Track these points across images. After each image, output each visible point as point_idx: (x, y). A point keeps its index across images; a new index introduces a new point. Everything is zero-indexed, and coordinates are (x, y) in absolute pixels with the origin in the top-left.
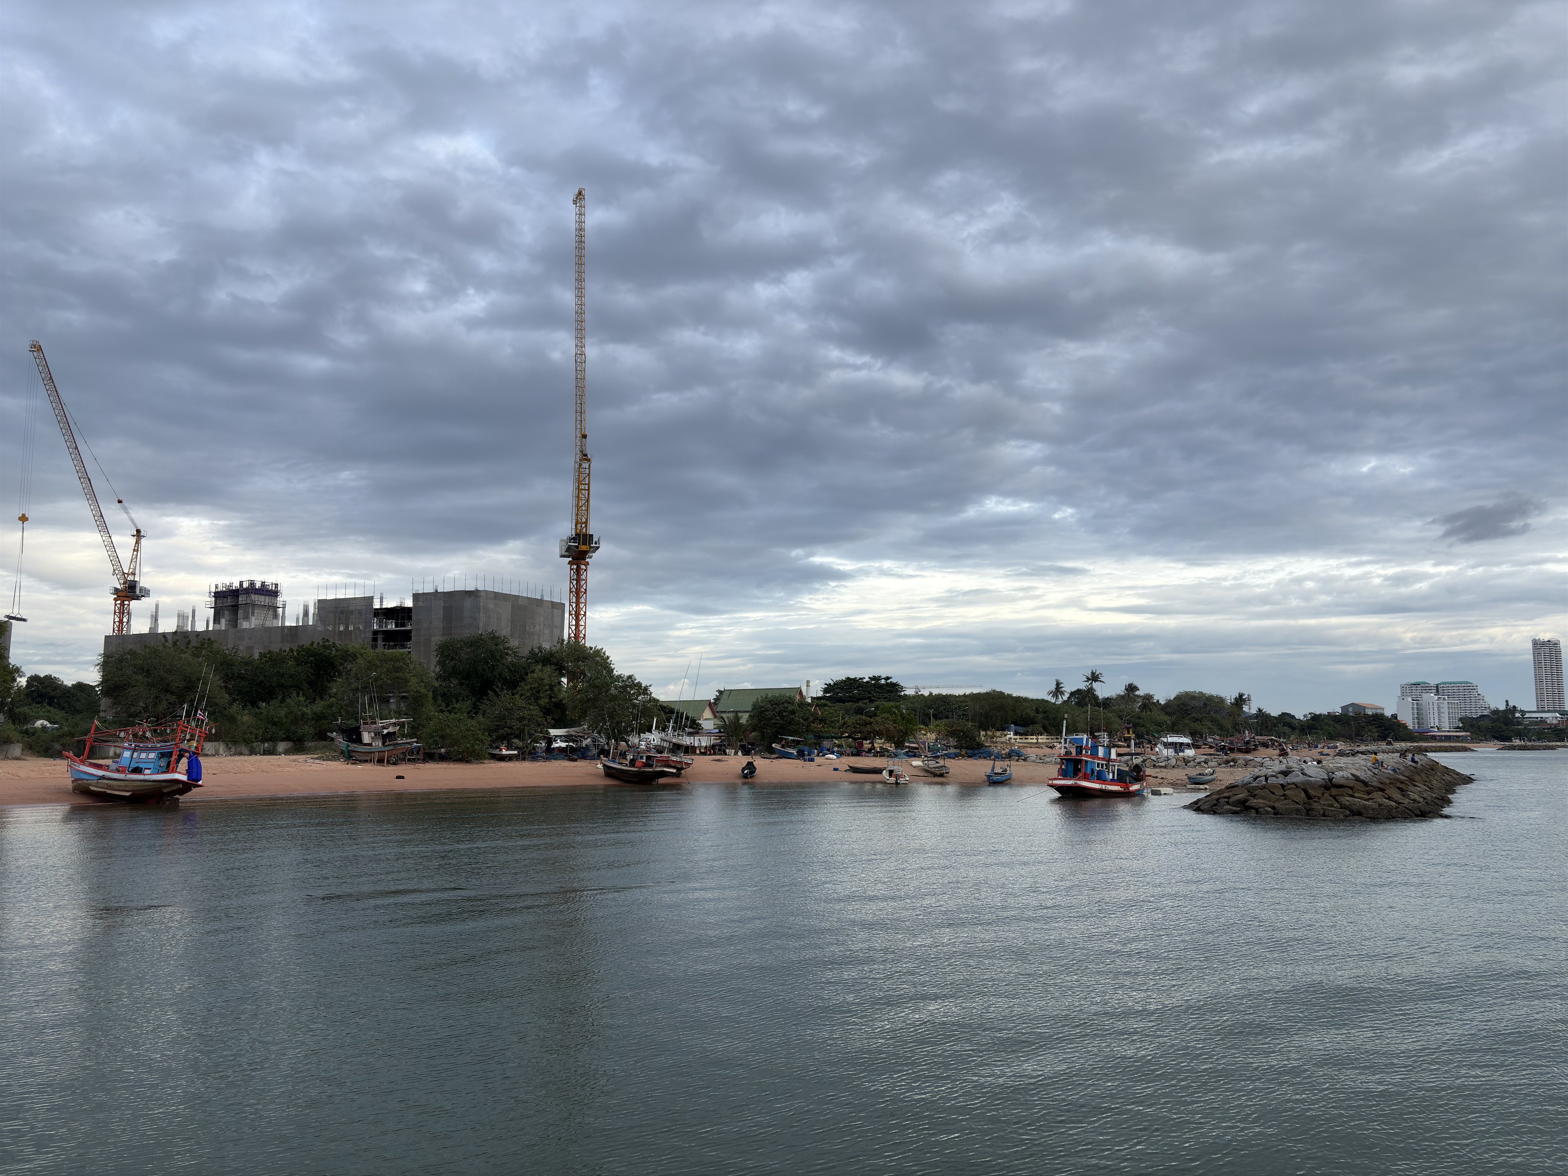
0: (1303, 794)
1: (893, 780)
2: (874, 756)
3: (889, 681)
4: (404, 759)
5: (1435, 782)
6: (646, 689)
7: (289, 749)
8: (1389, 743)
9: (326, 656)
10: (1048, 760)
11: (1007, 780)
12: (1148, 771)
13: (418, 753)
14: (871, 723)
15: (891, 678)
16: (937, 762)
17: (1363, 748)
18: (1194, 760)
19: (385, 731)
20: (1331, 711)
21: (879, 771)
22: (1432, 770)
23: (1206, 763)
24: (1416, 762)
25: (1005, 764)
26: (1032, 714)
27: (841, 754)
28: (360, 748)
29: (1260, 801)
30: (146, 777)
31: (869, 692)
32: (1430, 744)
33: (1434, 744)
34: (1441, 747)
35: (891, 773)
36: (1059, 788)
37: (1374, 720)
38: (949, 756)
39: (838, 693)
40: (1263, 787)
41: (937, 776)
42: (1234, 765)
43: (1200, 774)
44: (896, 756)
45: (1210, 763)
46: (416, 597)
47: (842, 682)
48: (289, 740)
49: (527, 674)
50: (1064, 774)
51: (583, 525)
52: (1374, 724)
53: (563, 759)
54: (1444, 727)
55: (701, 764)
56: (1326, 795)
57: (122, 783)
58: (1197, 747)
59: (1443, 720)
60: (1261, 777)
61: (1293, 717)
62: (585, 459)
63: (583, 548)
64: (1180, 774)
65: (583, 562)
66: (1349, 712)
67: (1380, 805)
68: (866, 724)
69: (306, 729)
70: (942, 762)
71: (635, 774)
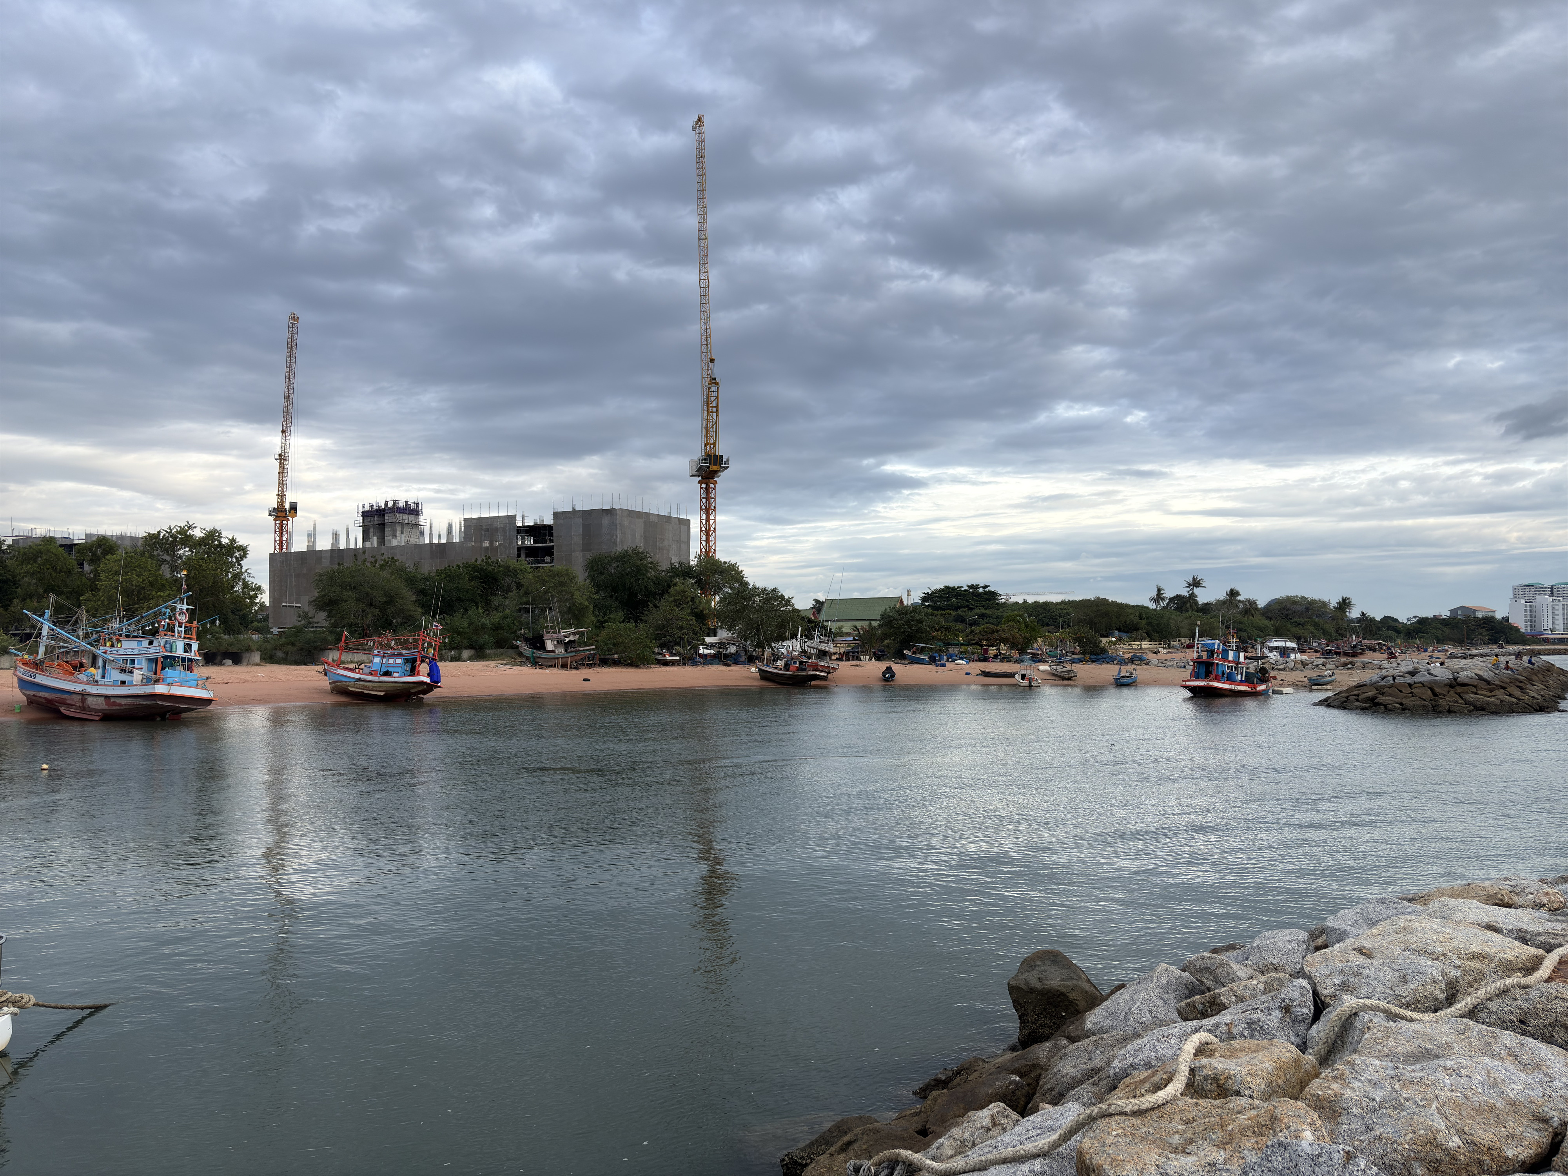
0: (1429, 692)
1: (1026, 683)
2: (1001, 661)
3: (987, 589)
4: (584, 665)
5: (1551, 682)
6: (789, 601)
7: (472, 656)
8: (1501, 647)
9: (490, 572)
10: (1170, 664)
11: (1133, 682)
12: (1273, 674)
13: (593, 658)
14: (998, 631)
15: (989, 586)
16: (1064, 667)
17: (1473, 651)
18: (1312, 663)
19: (567, 640)
20: (1437, 614)
21: (1011, 675)
22: (1548, 671)
23: (1323, 665)
24: (1533, 664)
25: (1130, 667)
26: (1136, 620)
27: (969, 660)
28: (544, 655)
29: (1387, 698)
30: (397, 680)
31: (967, 601)
32: (1543, 647)
33: (1547, 647)
34: (1555, 650)
35: (1023, 677)
36: (1192, 689)
37: (1484, 623)
38: (1072, 662)
39: (936, 602)
40: (1391, 686)
41: (1065, 679)
42: (1352, 668)
43: (1319, 676)
44: (1022, 661)
45: (1328, 666)
46: (556, 515)
47: (940, 590)
48: (471, 648)
49: (669, 587)
50: (1196, 675)
51: (712, 446)
52: (1484, 627)
53: (718, 664)
54: (1558, 630)
55: (845, 668)
56: (1452, 692)
57: (376, 685)
58: (1302, 651)
59: (1557, 622)
60: (1388, 676)
61: (1396, 620)
62: (714, 383)
63: (714, 468)
64: (1300, 676)
65: (712, 481)
66: (1458, 615)
67: (1502, 701)
68: (993, 632)
69: (486, 638)
70: (1069, 667)
71: (789, 677)
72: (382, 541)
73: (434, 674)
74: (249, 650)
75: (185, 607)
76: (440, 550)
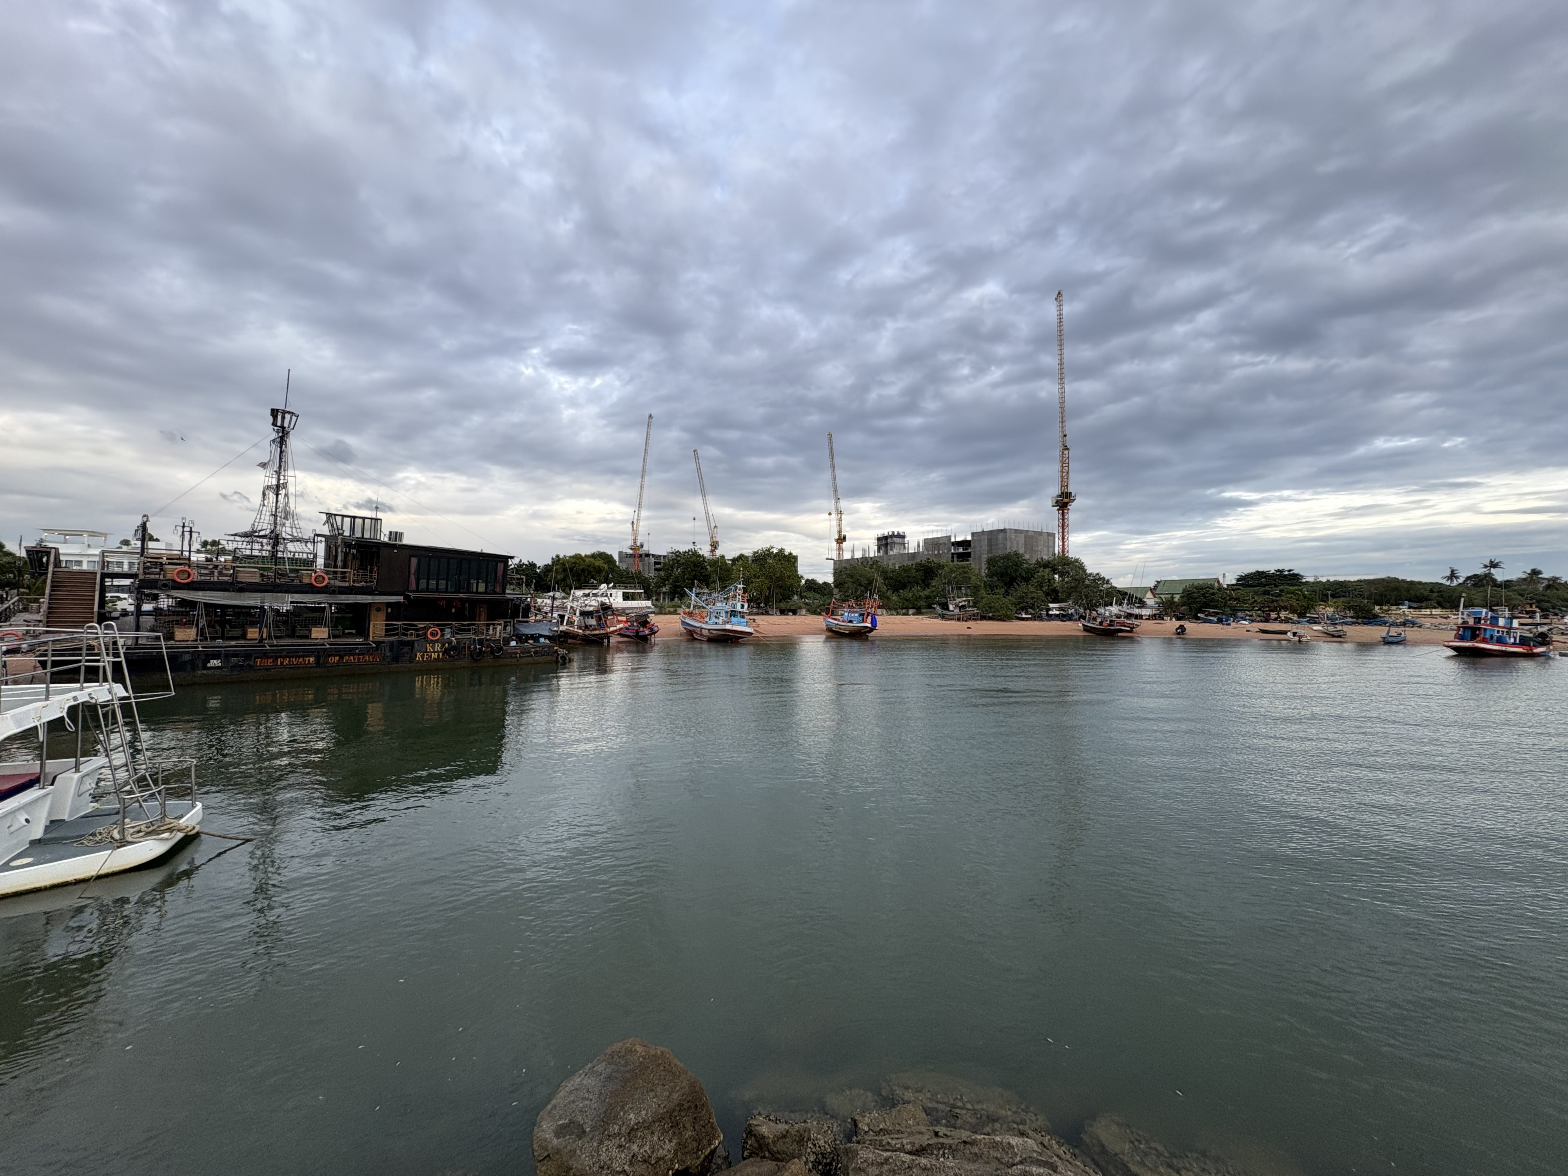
1: (1296, 639)
2: (1280, 622)
3: (1291, 572)
4: (971, 619)
6: (1108, 581)
7: (915, 613)
9: (929, 567)
10: (1444, 627)
11: (1401, 641)
13: (978, 616)
14: (1277, 601)
15: (1293, 570)
16: (1336, 628)
19: (961, 604)
21: (1285, 633)
25: (1400, 629)
26: (1427, 593)
27: (1252, 621)
28: (948, 613)
30: (854, 625)
31: (1275, 580)
35: (1295, 634)
36: (1455, 648)
38: (1346, 623)
39: (1249, 581)
41: (1337, 637)
44: (1299, 623)
46: (973, 535)
47: (1252, 574)
49: (1035, 573)
50: (1461, 638)
51: (1066, 488)
53: (1058, 620)
55: (1147, 625)
57: (845, 627)
62: (1066, 449)
63: (1066, 500)
65: (1066, 508)
68: (1273, 602)
69: (923, 603)
70: (1339, 628)
71: (1103, 630)
72: (886, 552)
73: (874, 622)
74: (800, 608)
75: (742, 586)
76: (914, 555)
